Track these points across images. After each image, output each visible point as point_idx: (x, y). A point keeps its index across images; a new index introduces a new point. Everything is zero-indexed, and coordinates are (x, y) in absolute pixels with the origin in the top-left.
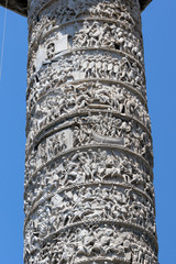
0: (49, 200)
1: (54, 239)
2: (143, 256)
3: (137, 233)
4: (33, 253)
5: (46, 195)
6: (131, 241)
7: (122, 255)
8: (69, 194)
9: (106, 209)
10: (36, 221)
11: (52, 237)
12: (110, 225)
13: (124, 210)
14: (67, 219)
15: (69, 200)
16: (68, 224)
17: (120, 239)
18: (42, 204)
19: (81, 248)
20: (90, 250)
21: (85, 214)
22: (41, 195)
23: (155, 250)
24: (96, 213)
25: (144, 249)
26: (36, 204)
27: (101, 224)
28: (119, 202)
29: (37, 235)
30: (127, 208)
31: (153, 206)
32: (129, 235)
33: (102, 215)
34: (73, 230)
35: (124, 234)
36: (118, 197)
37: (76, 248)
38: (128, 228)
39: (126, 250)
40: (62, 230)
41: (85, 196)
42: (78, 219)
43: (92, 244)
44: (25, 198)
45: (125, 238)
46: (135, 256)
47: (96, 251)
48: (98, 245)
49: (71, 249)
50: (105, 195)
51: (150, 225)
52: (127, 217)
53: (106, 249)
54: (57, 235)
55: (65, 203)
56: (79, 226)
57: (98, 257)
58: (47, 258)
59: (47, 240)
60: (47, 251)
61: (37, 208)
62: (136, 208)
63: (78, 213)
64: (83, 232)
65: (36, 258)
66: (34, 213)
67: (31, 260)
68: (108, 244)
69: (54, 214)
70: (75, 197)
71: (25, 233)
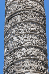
0: (12, 38)
1: (14, 51)
2: (43, 57)
3: (41, 49)
4: (7, 56)
5: (11, 37)
6: (39, 52)
7: (36, 56)
8: (19, 37)
9: (31, 41)
10: (8, 45)
11: (13, 50)
12: (32, 47)
13: (37, 42)
14: (18, 45)
15: (19, 38)
16: (19, 46)
17: (35, 52)
18: (10, 40)
19: (23, 54)
20: (26, 55)
21: (24, 43)
22: (10, 37)
23: (47, 55)
24: (28, 43)
25: (43, 55)
26: (8, 39)
27: (29, 46)
28: (35, 39)
29: (8, 50)
30: (38, 41)
31: (46, 41)
33: (30, 43)
34: (20, 48)
35: (37, 50)
36: (35, 38)
37: (21, 54)
38: (38, 48)
39: (37, 55)
41: (24, 37)
42: (22, 44)
43: (26, 53)
44: (4, 38)
45: (37, 51)
46: (40, 57)
47: (28, 55)
48: (28, 53)
49: (20, 54)
50: (31, 37)
51: (45, 47)
52: (38, 44)
53: (31, 55)
54: (15, 50)
55: (18, 40)
56: (22, 47)
57: (28, 57)
58: (12, 57)
59: (12, 51)
60: (12, 55)
61: (9, 41)
62: (41, 41)
63: (22, 43)
64: (24, 49)
65: (8, 57)
66: (7, 42)
67: (6, 58)
68: (31, 53)
69: (14, 43)
70: (21, 38)
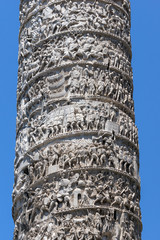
32: (107, 43)
40: (51, 37)
71: (20, 39)
